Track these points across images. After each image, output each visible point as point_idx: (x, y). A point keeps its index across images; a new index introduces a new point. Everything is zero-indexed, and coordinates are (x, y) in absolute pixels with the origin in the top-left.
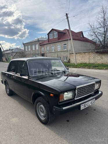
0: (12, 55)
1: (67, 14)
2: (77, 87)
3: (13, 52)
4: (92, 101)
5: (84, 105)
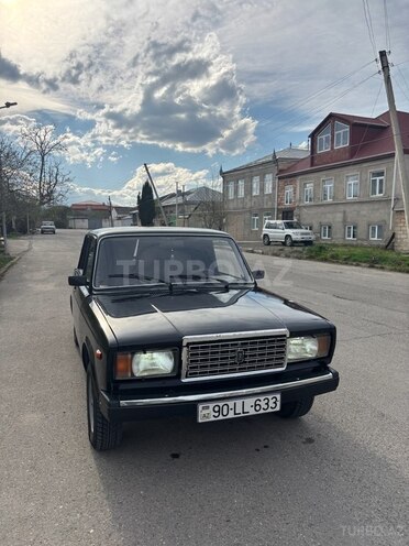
0: (182, 212)
1: (383, 54)
2: (187, 339)
3: (186, 203)
4: (262, 398)
5: (217, 409)
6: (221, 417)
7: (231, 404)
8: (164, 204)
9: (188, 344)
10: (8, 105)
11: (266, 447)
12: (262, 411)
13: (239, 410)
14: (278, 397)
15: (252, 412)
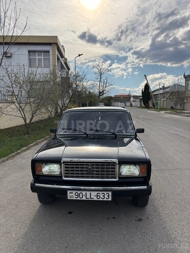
4: (101, 193)
5: (77, 194)
6: (79, 199)
7: (84, 193)
8: (155, 93)
9: (64, 162)
10: (79, 55)
11: (114, 218)
12: (101, 199)
13: (88, 196)
14: (110, 193)
15: (95, 199)
